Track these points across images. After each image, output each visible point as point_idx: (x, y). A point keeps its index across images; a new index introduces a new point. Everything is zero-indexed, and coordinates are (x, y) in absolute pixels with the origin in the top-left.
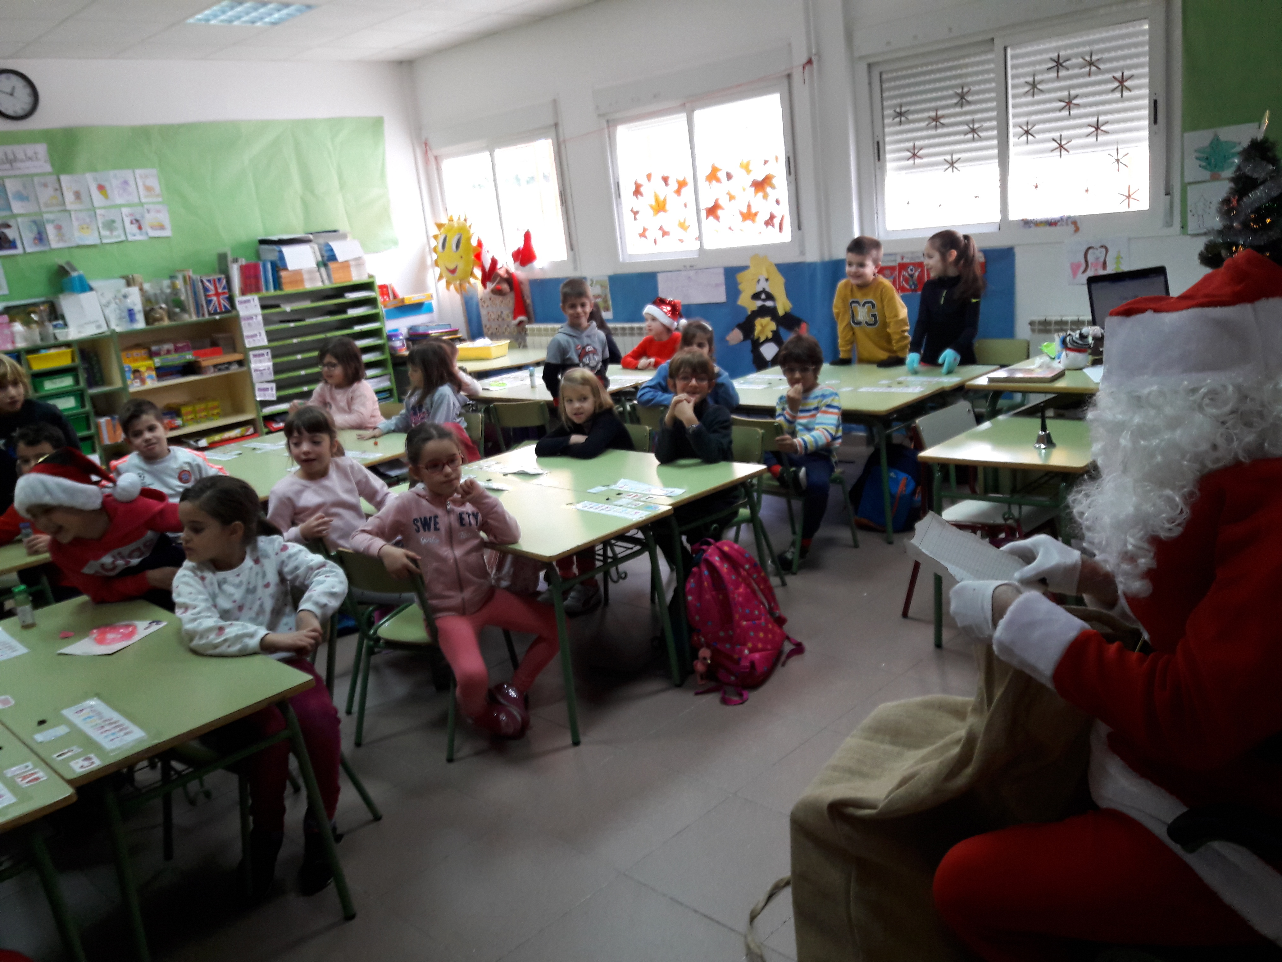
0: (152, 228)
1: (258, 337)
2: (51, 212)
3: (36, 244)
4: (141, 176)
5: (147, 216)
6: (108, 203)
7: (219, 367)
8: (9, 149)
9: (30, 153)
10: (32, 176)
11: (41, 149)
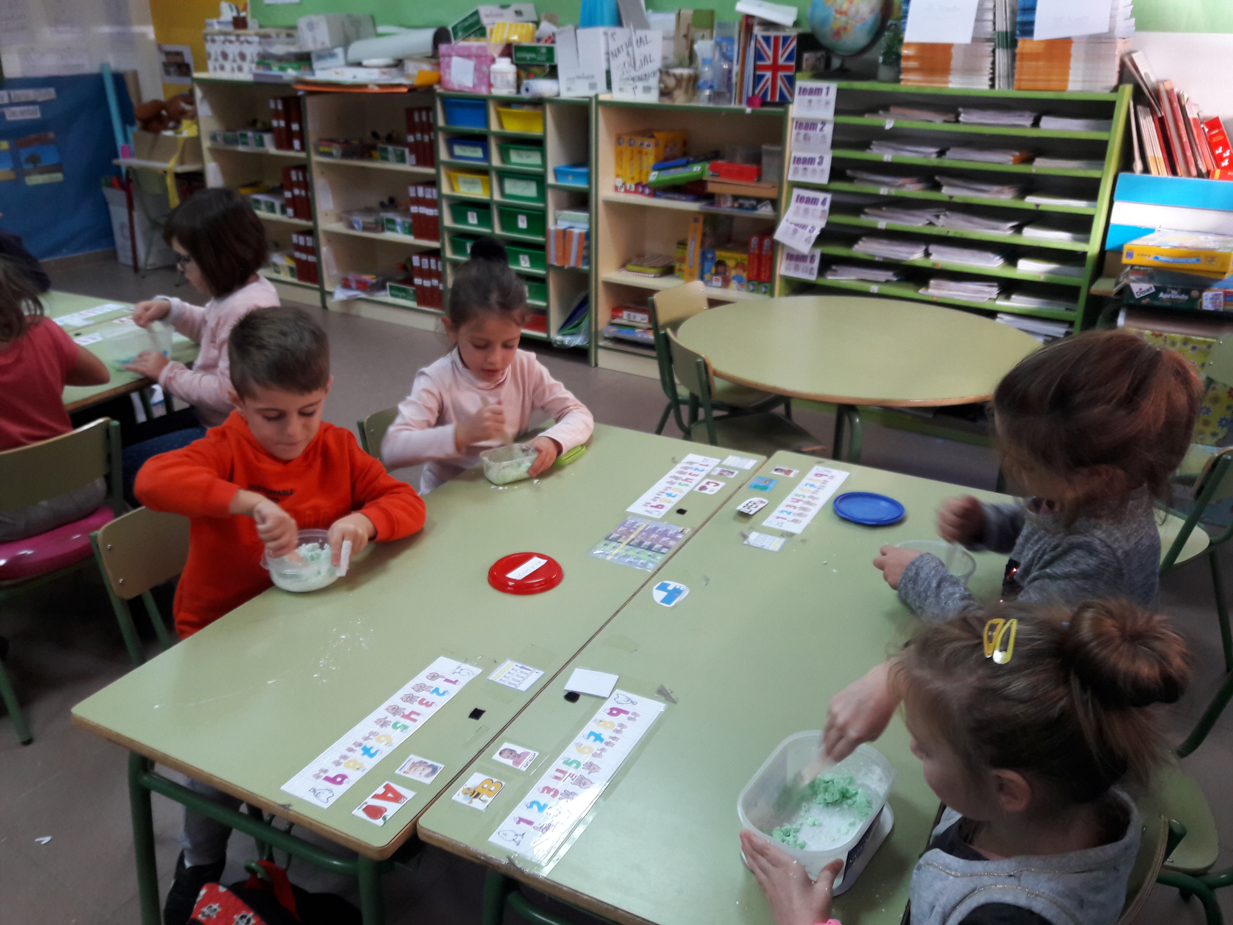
1: (816, 166)
7: (741, 201)
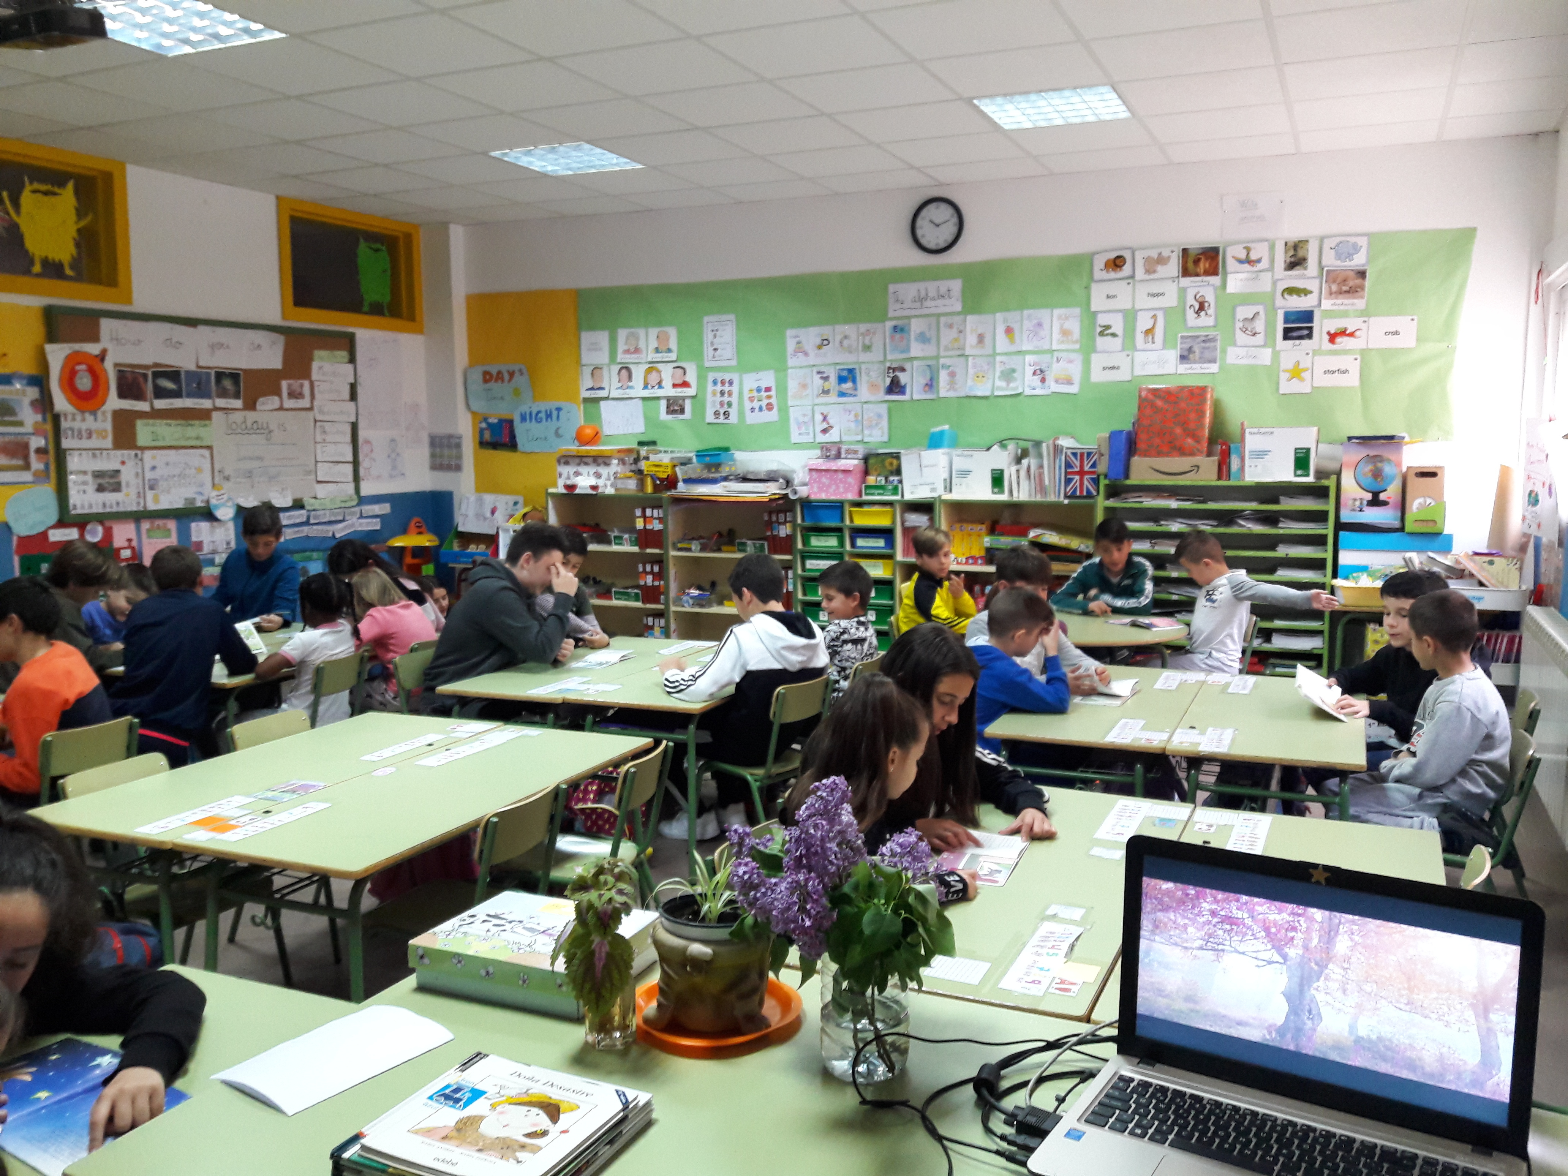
0: (1057, 381)
2: (951, 357)
3: (926, 392)
4: (1060, 317)
5: (1055, 366)
6: (1013, 349)
8: (922, 286)
9: (943, 290)
10: (938, 316)
11: (956, 285)
